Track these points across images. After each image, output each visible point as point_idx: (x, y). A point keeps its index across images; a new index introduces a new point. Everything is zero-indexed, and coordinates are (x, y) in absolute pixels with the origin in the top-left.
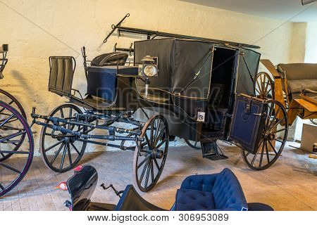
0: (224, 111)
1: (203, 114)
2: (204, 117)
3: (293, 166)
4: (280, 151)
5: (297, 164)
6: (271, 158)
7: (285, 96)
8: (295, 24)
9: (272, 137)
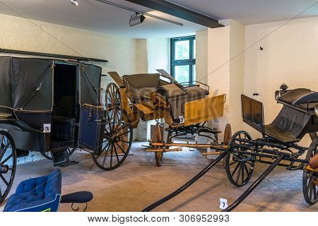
0: (72, 121)
1: (49, 125)
2: (50, 128)
3: (140, 162)
4: (128, 151)
5: (144, 160)
6: (120, 158)
7: (130, 103)
8: (138, 40)
9: (118, 139)
